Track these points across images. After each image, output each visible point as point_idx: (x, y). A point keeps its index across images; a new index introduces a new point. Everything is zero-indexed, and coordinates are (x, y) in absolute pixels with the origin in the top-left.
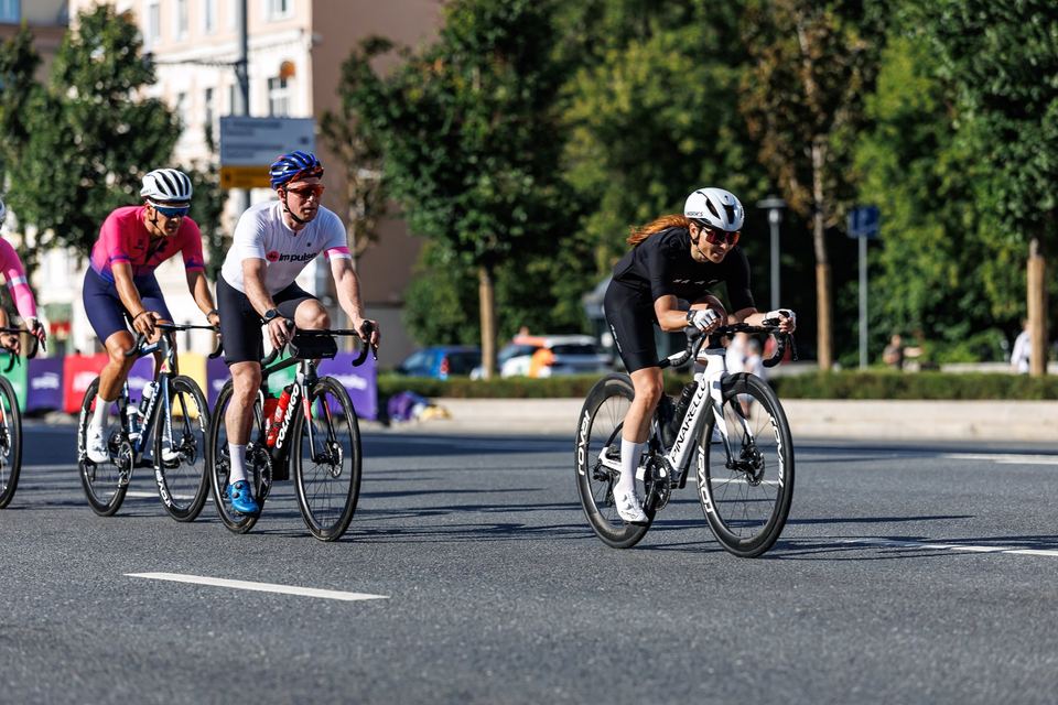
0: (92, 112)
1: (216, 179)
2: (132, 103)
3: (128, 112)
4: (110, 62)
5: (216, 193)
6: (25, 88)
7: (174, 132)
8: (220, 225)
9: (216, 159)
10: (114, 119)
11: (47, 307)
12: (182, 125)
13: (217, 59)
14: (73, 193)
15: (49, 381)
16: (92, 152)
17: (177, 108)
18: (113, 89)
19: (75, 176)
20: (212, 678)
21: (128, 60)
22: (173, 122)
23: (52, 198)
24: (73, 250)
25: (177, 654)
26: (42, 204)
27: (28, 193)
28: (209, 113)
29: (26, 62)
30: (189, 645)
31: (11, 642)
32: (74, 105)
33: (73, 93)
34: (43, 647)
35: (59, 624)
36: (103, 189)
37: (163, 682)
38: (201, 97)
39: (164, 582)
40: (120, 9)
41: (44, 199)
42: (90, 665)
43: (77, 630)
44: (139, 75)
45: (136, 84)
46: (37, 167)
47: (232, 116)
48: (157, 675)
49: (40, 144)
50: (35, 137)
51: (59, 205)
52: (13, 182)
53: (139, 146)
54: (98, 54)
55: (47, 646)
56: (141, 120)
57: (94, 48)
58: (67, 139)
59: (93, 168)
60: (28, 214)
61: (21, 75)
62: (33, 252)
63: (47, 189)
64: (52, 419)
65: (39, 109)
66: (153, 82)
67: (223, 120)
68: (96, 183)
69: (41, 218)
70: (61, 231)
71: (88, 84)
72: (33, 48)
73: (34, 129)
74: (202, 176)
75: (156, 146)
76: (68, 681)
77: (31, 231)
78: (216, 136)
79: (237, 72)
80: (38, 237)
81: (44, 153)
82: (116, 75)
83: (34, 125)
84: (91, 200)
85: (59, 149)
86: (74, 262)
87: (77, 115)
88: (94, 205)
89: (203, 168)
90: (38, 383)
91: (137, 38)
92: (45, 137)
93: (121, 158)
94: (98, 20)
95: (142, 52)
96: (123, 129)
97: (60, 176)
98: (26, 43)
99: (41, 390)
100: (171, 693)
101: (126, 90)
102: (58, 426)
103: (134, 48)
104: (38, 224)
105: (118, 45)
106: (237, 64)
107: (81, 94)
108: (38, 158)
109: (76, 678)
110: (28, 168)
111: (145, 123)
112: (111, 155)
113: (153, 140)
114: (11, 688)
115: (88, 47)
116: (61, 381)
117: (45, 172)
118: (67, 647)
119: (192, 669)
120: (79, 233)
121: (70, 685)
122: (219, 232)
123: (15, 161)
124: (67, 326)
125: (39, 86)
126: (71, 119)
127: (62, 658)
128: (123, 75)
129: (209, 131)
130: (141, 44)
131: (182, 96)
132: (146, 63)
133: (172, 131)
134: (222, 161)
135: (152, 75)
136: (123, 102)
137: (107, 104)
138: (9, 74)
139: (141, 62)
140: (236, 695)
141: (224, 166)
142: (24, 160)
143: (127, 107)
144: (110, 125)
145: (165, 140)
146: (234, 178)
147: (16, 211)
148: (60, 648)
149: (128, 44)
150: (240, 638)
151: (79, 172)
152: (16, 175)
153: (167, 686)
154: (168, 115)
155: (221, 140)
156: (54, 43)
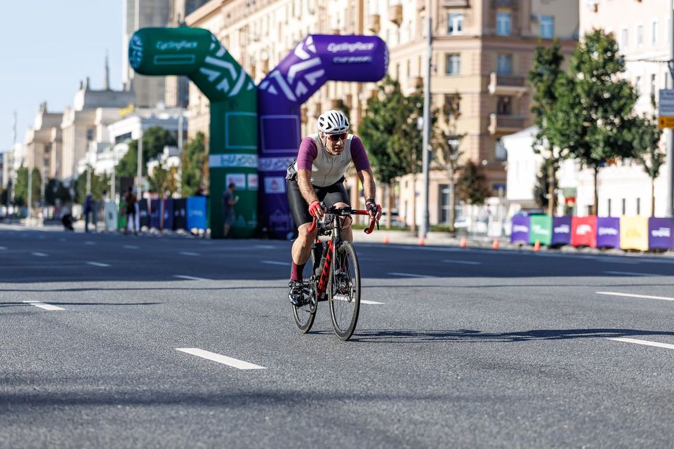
0: (591, 86)
1: (656, 122)
2: (612, 82)
3: (610, 86)
4: (601, 60)
5: (656, 130)
6: (555, 73)
7: (634, 97)
8: (658, 147)
9: (657, 112)
10: (602, 90)
11: (563, 189)
12: (639, 93)
13: (658, 59)
14: (579, 130)
15: (564, 229)
16: (590, 108)
17: (636, 85)
18: (602, 74)
19: (581, 120)
20: (657, 399)
21: (611, 59)
22: (634, 92)
23: (568, 132)
24: (578, 160)
25: (636, 384)
26: (563, 135)
27: (556, 129)
28: (653, 87)
29: (556, 59)
30: (643, 380)
31: (547, 375)
32: (582, 82)
33: (580, 76)
34: (564, 378)
35: (573, 365)
36: (595, 127)
37: (630, 400)
38: (649, 78)
39: (629, 344)
40: (607, 32)
41: (564, 132)
42: (590, 390)
43: (583, 370)
44: (617, 67)
45: (614, 72)
46: (561, 115)
47: (666, 89)
48: (626, 397)
49: (563, 103)
50: (560, 99)
51: (571, 135)
52: (547, 122)
53: (615, 105)
54: (595, 56)
55: (566, 378)
56: (617, 91)
57: (593, 52)
58: (577, 100)
59: (590, 116)
60: (555, 141)
61: (553, 67)
62: (557, 161)
63: (565, 127)
64: (565, 249)
65: (562, 84)
66: (624, 71)
67: (661, 92)
68: (592, 124)
69: (562, 142)
70: (572, 149)
71: (588, 72)
72: (560, 53)
73: (560, 95)
74: (649, 121)
75: (625, 105)
76: (578, 398)
77: (556, 150)
78: (657, 100)
79: (669, 66)
80: (560, 153)
81: (564, 108)
82: (604, 67)
83: (559, 93)
84: (589, 133)
85: (572, 106)
86: (579, 166)
87: (583, 89)
88: (590, 136)
89: (649, 117)
90: (558, 230)
91: (615, 47)
92: (566, 100)
93: (605, 111)
94: (595, 38)
95: (617, 55)
96: (606, 95)
97: (573, 120)
98: (556, 49)
99: (559, 234)
100: (634, 406)
101: (609, 75)
102: (568, 254)
103: (614, 52)
104: (560, 146)
105: (606, 51)
106: (669, 62)
107: (585, 76)
108: (562, 111)
109: (582, 396)
110: (556, 116)
111: (620, 92)
112: (600, 109)
113: (622, 102)
114: (547, 400)
115: (589, 51)
116: (570, 229)
117: (565, 118)
118: (577, 378)
119: (645, 394)
120: (582, 151)
121: (579, 400)
122: (657, 151)
123: (549, 112)
124: (573, 199)
125: (562, 72)
126: (579, 90)
127: (575, 385)
128: (607, 67)
129: (653, 97)
130: (617, 51)
131: (639, 78)
132: (620, 61)
133: (633, 97)
134: (660, 114)
135: (622, 66)
136: (607, 81)
137: (599, 83)
138: (547, 66)
139: (618, 60)
140: (669, 409)
141: (661, 116)
142: (554, 111)
143: (608, 84)
144: (600, 93)
145: (629, 101)
146: (665, 122)
147: (549, 139)
148: (573, 379)
149: (611, 51)
150: (671, 377)
151: (582, 118)
152: (549, 119)
153: (632, 403)
154: (631, 89)
155: (660, 102)
156: (571, 49)
